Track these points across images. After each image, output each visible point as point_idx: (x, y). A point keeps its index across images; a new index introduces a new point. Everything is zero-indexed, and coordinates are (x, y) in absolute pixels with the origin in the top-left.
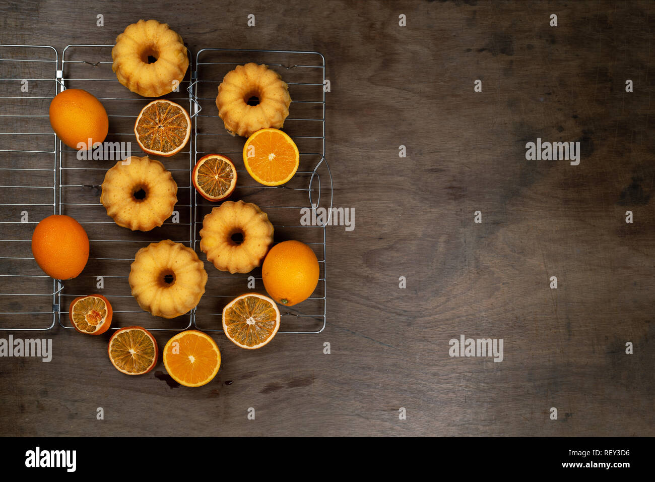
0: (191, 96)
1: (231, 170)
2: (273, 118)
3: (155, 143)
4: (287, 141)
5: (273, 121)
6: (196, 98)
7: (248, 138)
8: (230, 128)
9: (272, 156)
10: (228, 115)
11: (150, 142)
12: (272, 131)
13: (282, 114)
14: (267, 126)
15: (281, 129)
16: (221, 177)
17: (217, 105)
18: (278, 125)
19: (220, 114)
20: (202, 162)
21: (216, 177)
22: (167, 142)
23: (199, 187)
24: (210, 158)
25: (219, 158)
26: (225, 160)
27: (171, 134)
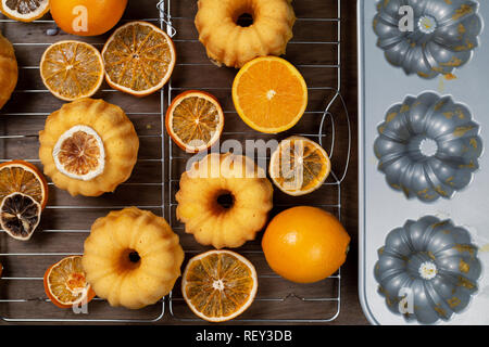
0: (162, 15)
1: (217, 112)
2: (272, 42)
3: (124, 76)
4: (290, 72)
5: (273, 46)
6: (169, 17)
7: (239, 69)
8: (214, 56)
9: (271, 94)
10: (212, 39)
11: (119, 75)
12: (270, 59)
13: (284, 37)
14: (263, 53)
15: (281, 56)
16: (203, 121)
17: (197, 27)
18: (278, 51)
19: (200, 39)
20: (178, 102)
21: (197, 121)
22: (140, 77)
23: (175, 135)
24: (188, 96)
25: (200, 95)
26: (208, 98)
27: (147, 68)
